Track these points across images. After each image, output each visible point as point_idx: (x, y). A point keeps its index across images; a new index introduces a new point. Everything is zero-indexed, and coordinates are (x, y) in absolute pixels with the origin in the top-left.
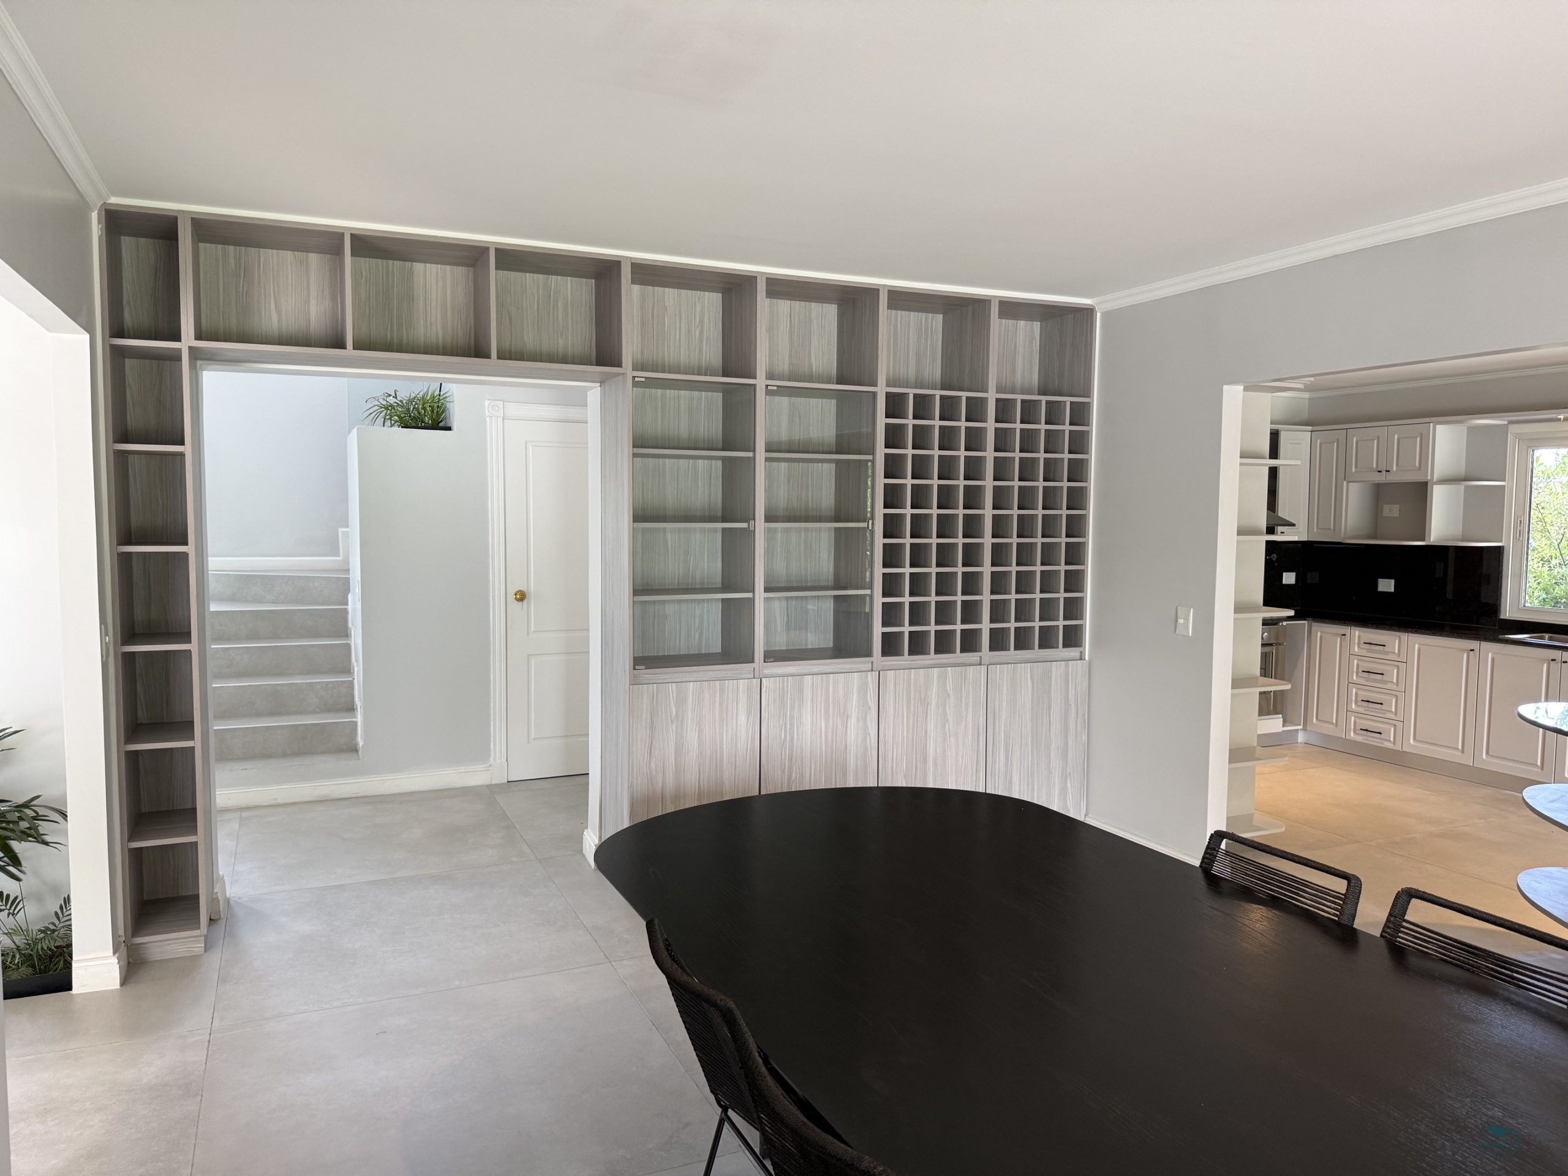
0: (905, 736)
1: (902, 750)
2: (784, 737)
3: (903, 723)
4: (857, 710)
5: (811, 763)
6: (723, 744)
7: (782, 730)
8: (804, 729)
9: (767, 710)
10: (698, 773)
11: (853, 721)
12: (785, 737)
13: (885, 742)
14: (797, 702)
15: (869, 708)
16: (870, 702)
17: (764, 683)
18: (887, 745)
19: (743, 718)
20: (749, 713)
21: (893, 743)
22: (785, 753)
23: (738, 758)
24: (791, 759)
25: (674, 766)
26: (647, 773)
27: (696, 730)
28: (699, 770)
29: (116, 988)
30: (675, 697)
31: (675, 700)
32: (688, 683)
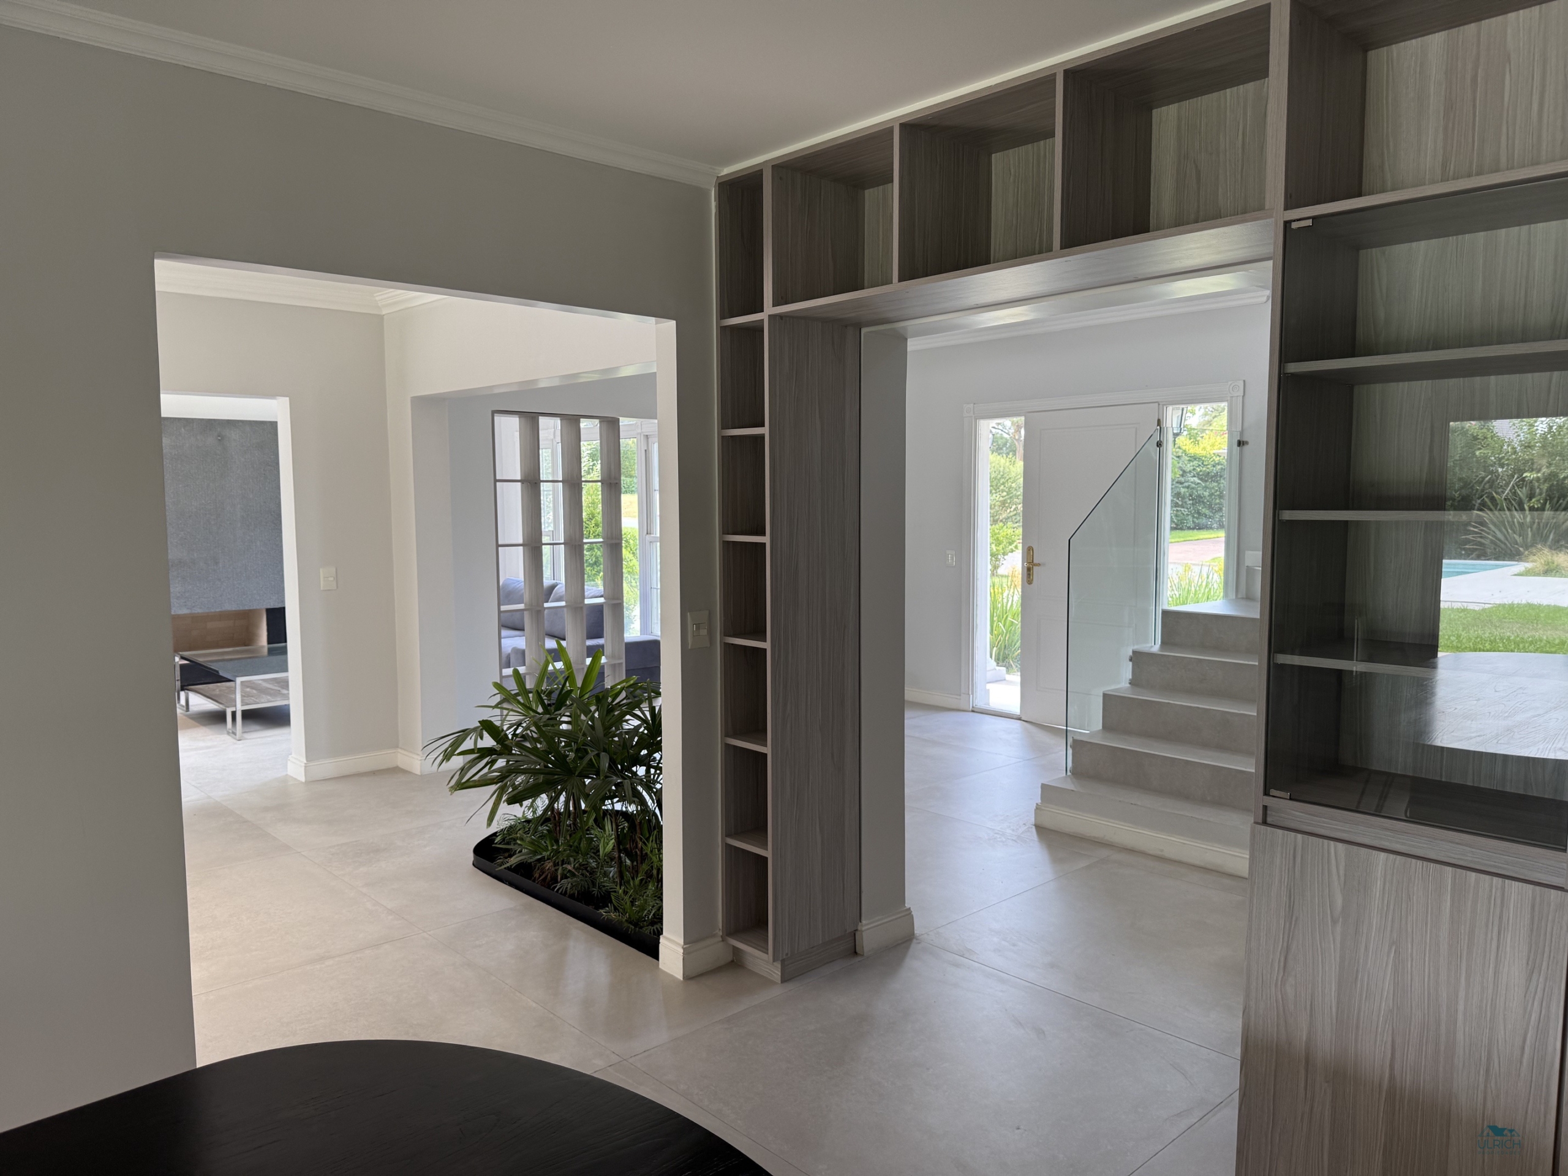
25: (1334, 1010)
26: (1277, 1001)
27: (1388, 956)
28: (1393, 1042)
29: (680, 980)
30: (1342, 872)
31: (1342, 879)
32: (1374, 852)
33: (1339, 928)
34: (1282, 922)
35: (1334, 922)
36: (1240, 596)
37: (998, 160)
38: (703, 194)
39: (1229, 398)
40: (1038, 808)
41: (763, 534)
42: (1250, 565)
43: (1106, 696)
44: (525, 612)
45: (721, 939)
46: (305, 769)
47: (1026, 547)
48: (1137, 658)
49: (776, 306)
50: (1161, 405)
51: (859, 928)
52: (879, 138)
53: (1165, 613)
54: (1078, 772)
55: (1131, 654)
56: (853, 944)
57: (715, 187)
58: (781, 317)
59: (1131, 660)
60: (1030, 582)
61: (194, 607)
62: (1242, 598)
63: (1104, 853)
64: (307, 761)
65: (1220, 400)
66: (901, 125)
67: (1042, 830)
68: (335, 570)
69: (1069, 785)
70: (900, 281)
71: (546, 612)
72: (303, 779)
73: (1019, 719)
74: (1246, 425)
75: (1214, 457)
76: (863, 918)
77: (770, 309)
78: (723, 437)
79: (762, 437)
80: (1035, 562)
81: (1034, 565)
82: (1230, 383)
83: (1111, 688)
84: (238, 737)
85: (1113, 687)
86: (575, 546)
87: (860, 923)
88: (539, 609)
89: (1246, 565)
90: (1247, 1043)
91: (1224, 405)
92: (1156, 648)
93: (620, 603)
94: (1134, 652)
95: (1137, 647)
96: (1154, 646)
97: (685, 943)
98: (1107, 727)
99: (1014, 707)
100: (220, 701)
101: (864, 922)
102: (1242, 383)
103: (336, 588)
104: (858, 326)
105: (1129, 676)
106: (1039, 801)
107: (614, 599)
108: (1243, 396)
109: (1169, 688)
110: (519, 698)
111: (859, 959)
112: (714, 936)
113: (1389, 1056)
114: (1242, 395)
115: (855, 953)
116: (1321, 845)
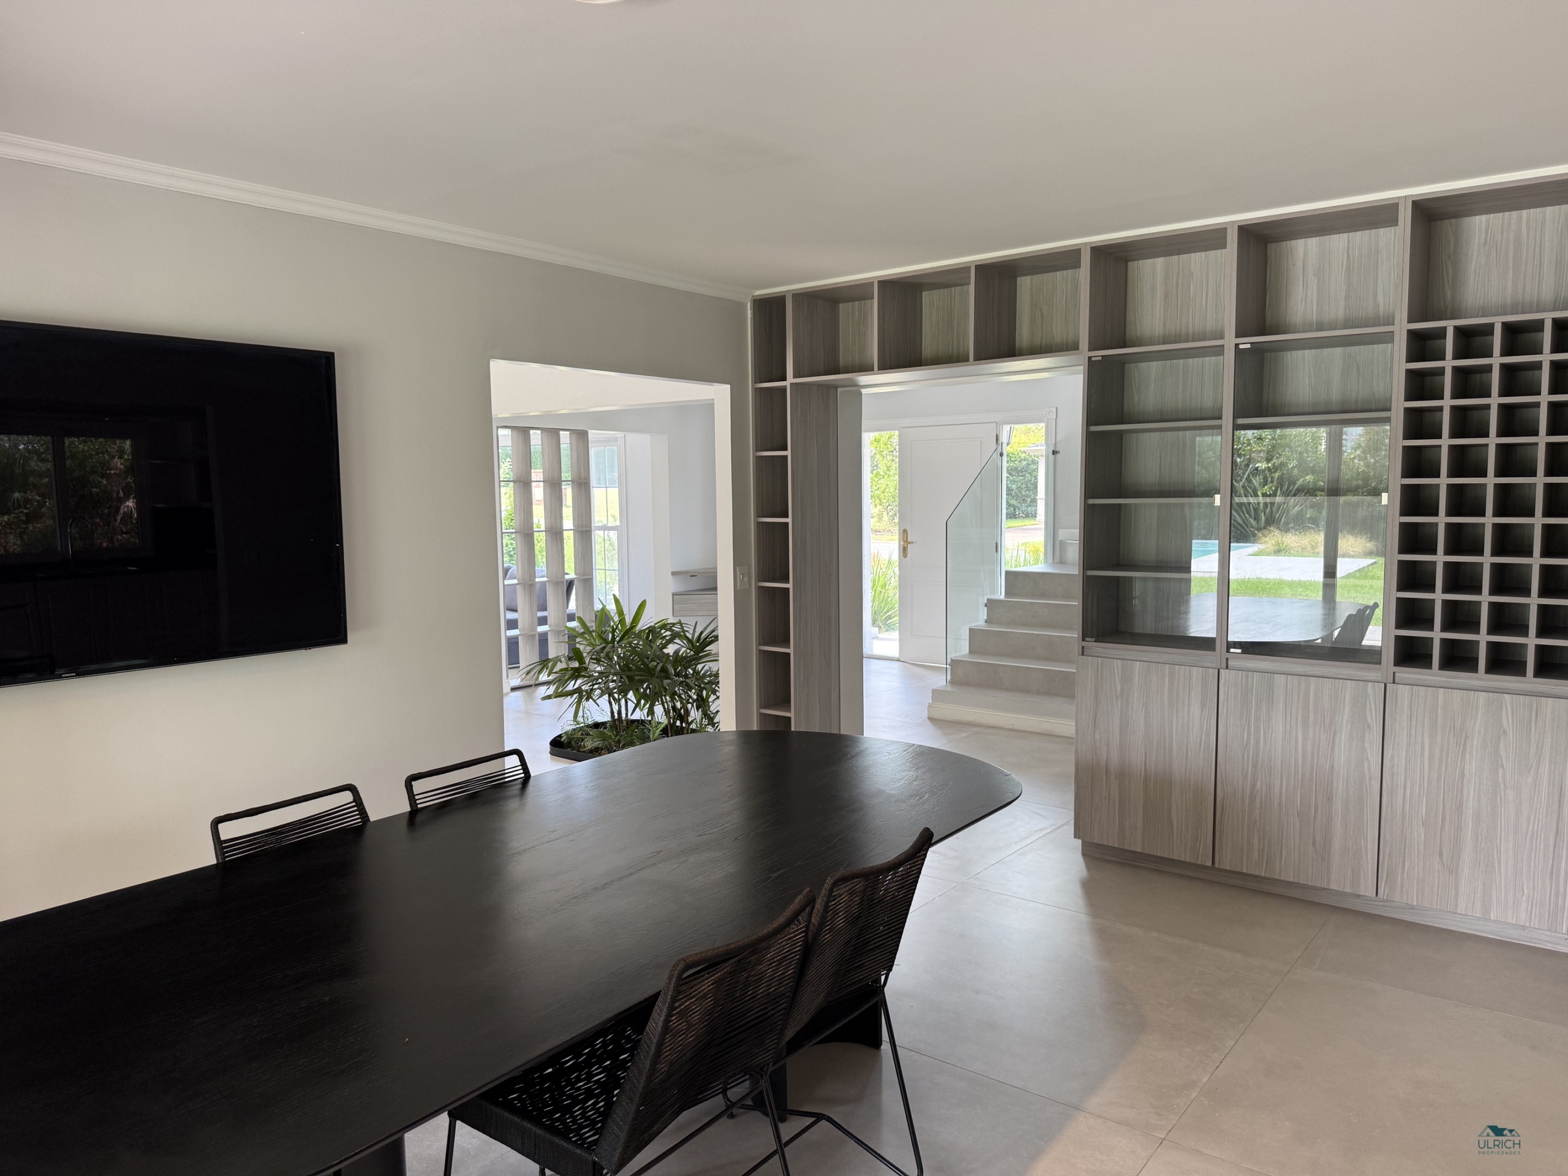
0: (1426, 772)
1: (1419, 790)
2: (1247, 739)
3: (1422, 755)
4: (1350, 726)
5: (1282, 776)
6: (1172, 732)
7: (1244, 730)
8: (1273, 735)
9: (1225, 705)
10: (1144, 755)
11: (1343, 738)
12: (1249, 739)
13: (1393, 774)
14: (1264, 702)
15: (1369, 726)
16: (1369, 719)
17: (1223, 675)
18: (1395, 778)
19: (1196, 709)
20: (1203, 706)
21: (1405, 777)
22: (1248, 757)
23: (1189, 751)
24: (1255, 765)
25: (1118, 743)
26: (1091, 743)
27: (1142, 711)
28: (1145, 752)
30: (1120, 674)
31: (1120, 676)
32: (1134, 662)
33: (1119, 701)
34: (1092, 703)
35: (1117, 698)
36: (1055, 561)
37: (925, 294)
38: (742, 306)
39: (1046, 420)
40: (930, 706)
41: (787, 516)
42: (1062, 539)
43: (970, 629)
44: (517, 586)
47: (902, 530)
48: (991, 604)
49: (794, 378)
50: (998, 425)
53: (1007, 573)
54: (953, 682)
55: (986, 602)
57: (751, 301)
58: (797, 385)
59: (986, 606)
60: (905, 555)
62: (1057, 563)
63: (977, 729)
65: (1039, 421)
66: (880, 280)
67: (931, 719)
69: (949, 689)
70: (878, 371)
71: (537, 584)
73: (899, 660)
74: (1058, 439)
75: (1020, 454)
77: (790, 379)
79: (786, 457)
80: (908, 540)
81: (909, 543)
82: (1047, 409)
83: (973, 625)
85: (975, 624)
86: (556, 533)
88: (531, 583)
89: (1059, 539)
90: (1077, 765)
91: (1043, 425)
92: (1002, 597)
93: (591, 578)
94: (988, 600)
95: (989, 597)
96: (1001, 595)
98: (972, 651)
99: (895, 653)
102: (1055, 409)
104: (836, 387)
105: (985, 617)
106: (931, 702)
107: (585, 575)
108: (1056, 419)
109: (1012, 623)
110: (586, 636)
113: (1144, 759)
114: (1055, 417)
116: (1112, 663)
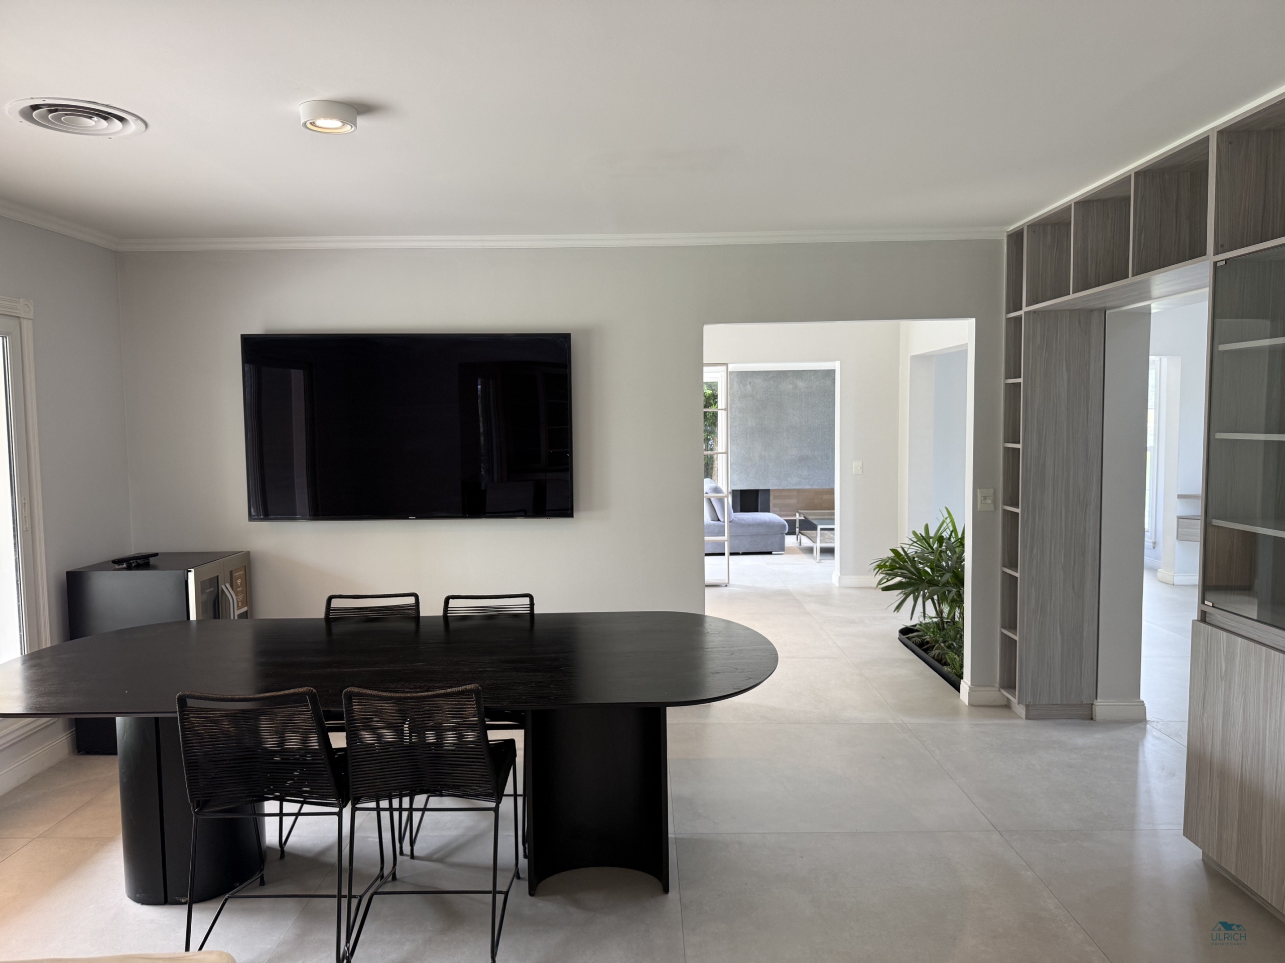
10: (1241, 756)
27: (1241, 700)
28: (1242, 753)
29: (966, 704)
33: (1223, 684)
35: (1222, 678)
38: (1001, 242)
41: (1019, 443)
45: (998, 689)
46: (839, 580)
49: (1028, 306)
51: (1094, 703)
52: (1066, 210)
56: (1090, 713)
57: (1006, 238)
58: (1029, 312)
61: (813, 485)
64: (841, 575)
66: (1076, 203)
68: (861, 463)
70: (1073, 293)
72: (838, 586)
76: (1098, 698)
77: (1025, 309)
78: (1006, 384)
79: (1020, 383)
84: (817, 561)
87: (1095, 700)
97: (971, 685)
100: (813, 540)
101: (1099, 700)
103: (861, 473)
111: (1092, 721)
112: (993, 686)
113: (1241, 762)
115: (1092, 719)
